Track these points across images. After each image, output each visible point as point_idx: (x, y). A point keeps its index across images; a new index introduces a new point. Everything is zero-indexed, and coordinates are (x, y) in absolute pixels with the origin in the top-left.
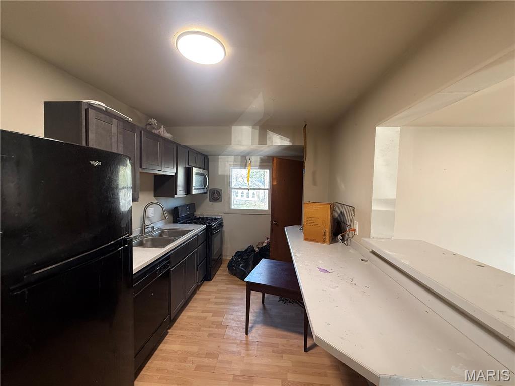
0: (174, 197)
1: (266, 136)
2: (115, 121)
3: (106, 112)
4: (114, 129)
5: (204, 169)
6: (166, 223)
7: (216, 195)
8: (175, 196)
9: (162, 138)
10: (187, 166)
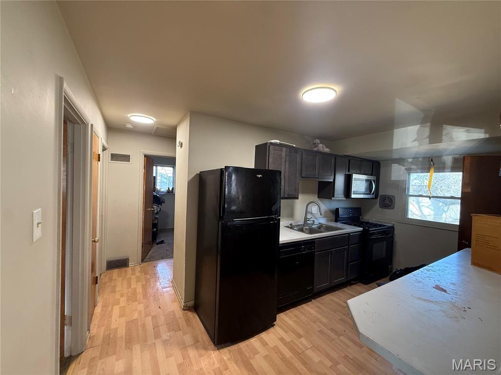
0: (331, 199)
1: (442, 132)
2: (284, 149)
3: (280, 145)
4: (284, 154)
5: (372, 175)
6: (328, 221)
7: (387, 202)
8: (333, 198)
9: (321, 153)
10: (347, 173)
